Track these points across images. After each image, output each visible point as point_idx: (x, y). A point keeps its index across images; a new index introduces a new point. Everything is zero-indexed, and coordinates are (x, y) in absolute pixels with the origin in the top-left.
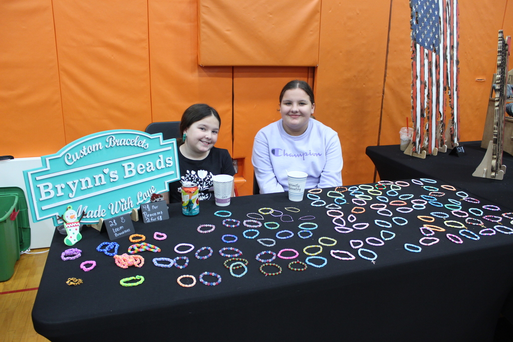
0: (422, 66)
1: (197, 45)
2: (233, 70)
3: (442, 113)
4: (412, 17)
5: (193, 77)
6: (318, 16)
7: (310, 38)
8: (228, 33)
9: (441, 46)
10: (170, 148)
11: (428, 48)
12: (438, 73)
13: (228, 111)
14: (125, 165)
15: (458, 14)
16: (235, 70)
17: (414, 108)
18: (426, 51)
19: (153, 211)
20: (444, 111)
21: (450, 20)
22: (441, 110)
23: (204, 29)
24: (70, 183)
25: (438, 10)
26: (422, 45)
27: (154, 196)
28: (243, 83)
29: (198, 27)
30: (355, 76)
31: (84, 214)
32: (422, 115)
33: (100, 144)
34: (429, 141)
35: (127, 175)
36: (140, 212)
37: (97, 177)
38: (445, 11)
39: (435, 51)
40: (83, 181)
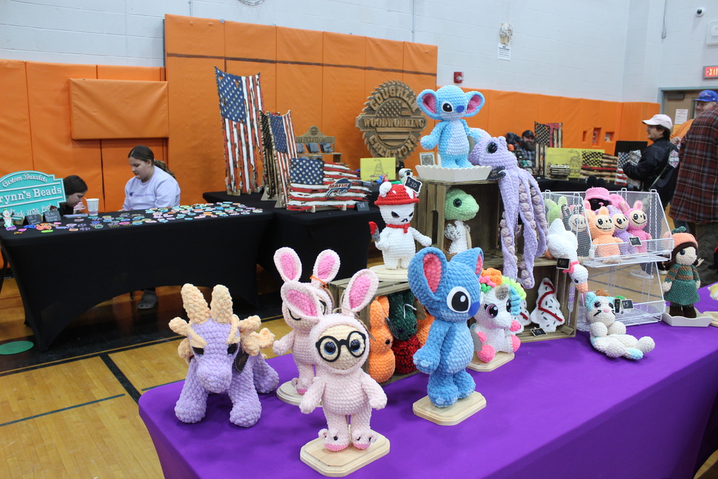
0: (232, 133)
1: (70, 124)
2: (100, 142)
3: (253, 165)
4: (220, 101)
5: (69, 148)
6: (166, 99)
7: (161, 116)
8: (94, 114)
9: (248, 119)
10: (59, 183)
11: (236, 121)
12: (247, 137)
13: (98, 175)
14: (35, 190)
15: (262, 97)
16: (102, 142)
17: (227, 161)
18: (234, 123)
19: (51, 216)
20: (255, 163)
21: (254, 101)
22: (252, 162)
23: (75, 111)
24: (6, 197)
25: (243, 95)
26: (230, 120)
27: (52, 207)
28: (109, 152)
29: (70, 109)
30: (200, 144)
31: (13, 214)
32: (235, 166)
33: (20, 178)
34: (244, 183)
35: (36, 196)
36: (44, 217)
37: (19, 195)
38: (249, 95)
39: (243, 123)
40: (12, 196)
